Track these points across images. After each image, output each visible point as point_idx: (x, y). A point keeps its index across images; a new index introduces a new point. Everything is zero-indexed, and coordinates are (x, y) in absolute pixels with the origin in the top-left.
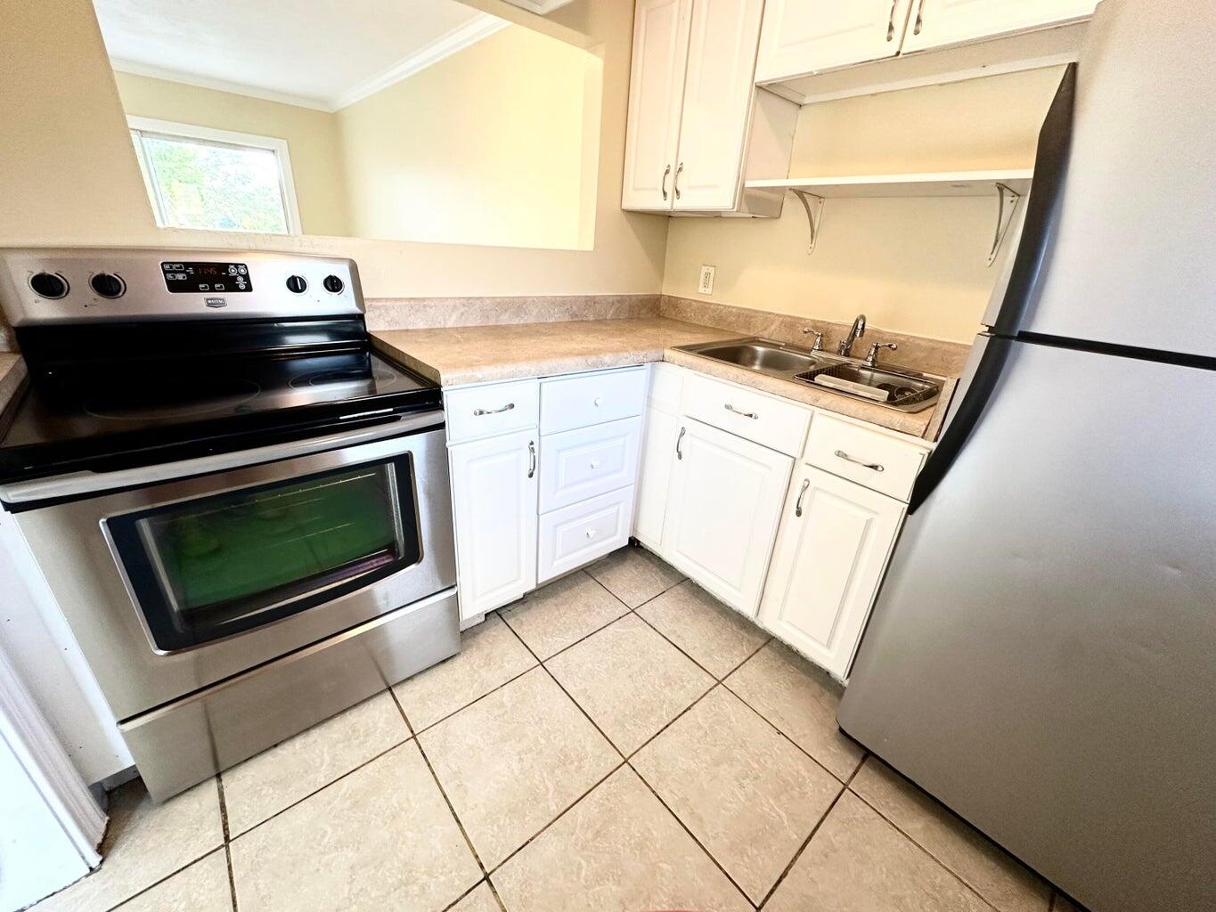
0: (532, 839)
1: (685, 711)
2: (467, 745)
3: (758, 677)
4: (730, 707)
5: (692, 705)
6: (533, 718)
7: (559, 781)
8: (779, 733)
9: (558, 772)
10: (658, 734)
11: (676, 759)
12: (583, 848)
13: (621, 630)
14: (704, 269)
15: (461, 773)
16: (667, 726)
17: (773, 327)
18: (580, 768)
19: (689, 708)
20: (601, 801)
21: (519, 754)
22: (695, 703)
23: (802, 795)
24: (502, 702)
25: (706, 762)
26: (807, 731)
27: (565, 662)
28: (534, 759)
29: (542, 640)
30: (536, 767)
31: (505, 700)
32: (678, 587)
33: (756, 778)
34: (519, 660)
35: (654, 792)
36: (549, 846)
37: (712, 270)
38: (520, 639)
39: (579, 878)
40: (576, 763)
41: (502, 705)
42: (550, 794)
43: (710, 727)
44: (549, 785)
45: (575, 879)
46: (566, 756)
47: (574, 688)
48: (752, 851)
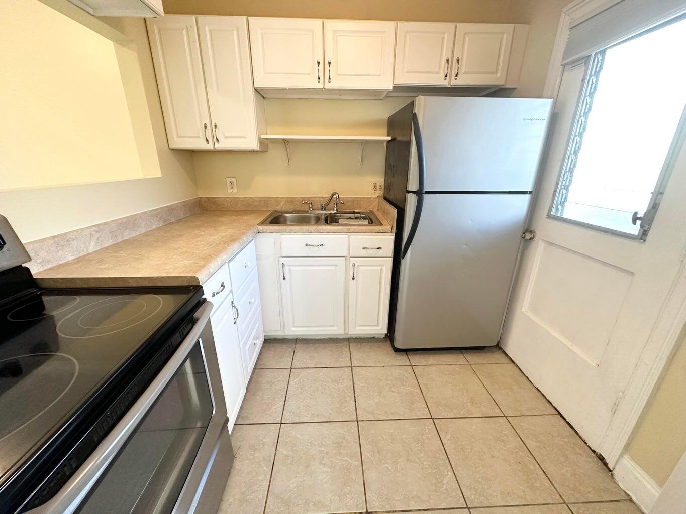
0: (364, 482)
1: (354, 386)
2: (295, 488)
3: (360, 356)
4: (363, 372)
5: (353, 382)
6: (308, 445)
7: (347, 453)
8: (384, 367)
9: (342, 451)
10: (355, 402)
11: (370, 404)
12: (380, 462)
13: (297, 380)
14: (228, 180)
15: (308, 500)
16: (355, 396)
17: (282, 204)
18: (347, 441)
19: (354, 384)
20: (367, 442)
21: (320, 464)
22: (353, 381)
23: (406, 378)
24: (286, 455)
25: (378, 395)
26: (388, 360)
27: (290, 413)
28: (328, 458)
29: (268, 414)
30: (333, 460)
31: (285, 453)
32: (297, 345)
33: (393, 385)
34: (269, 432)
35: (376, 420)
36: (371, 476)
37: (234, 180)
38: (256, 424)
39: (391, 471)
40: (344, 441)
41: (287, 457)
42: (350, 461)
43: (366, 384)
44: (346, 458)
45: (390, 473)
46: (338, 443)
47: (308, 418)
48: (414, 406)
